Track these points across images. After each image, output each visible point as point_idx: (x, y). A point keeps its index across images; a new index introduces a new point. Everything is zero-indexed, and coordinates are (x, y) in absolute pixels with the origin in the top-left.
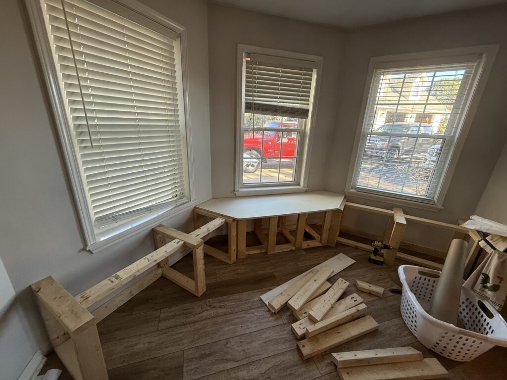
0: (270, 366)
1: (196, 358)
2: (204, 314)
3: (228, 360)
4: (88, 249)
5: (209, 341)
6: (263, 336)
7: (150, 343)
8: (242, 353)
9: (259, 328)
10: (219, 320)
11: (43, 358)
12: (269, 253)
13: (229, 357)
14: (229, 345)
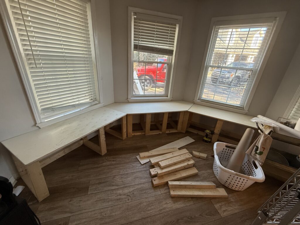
0: (135, 188)
1: (96, 184)
2: (104, 164)
3: (113, 185)
4: (37, 125)
5: (105, 176)
6: (134, 175)
7: (72, 176)
8: (121, 182)
9: (133, 171)
10: (112, 167)
11: (15, 181)
12: (146, 135)
13: (114, 184)
14: (115, 179)
